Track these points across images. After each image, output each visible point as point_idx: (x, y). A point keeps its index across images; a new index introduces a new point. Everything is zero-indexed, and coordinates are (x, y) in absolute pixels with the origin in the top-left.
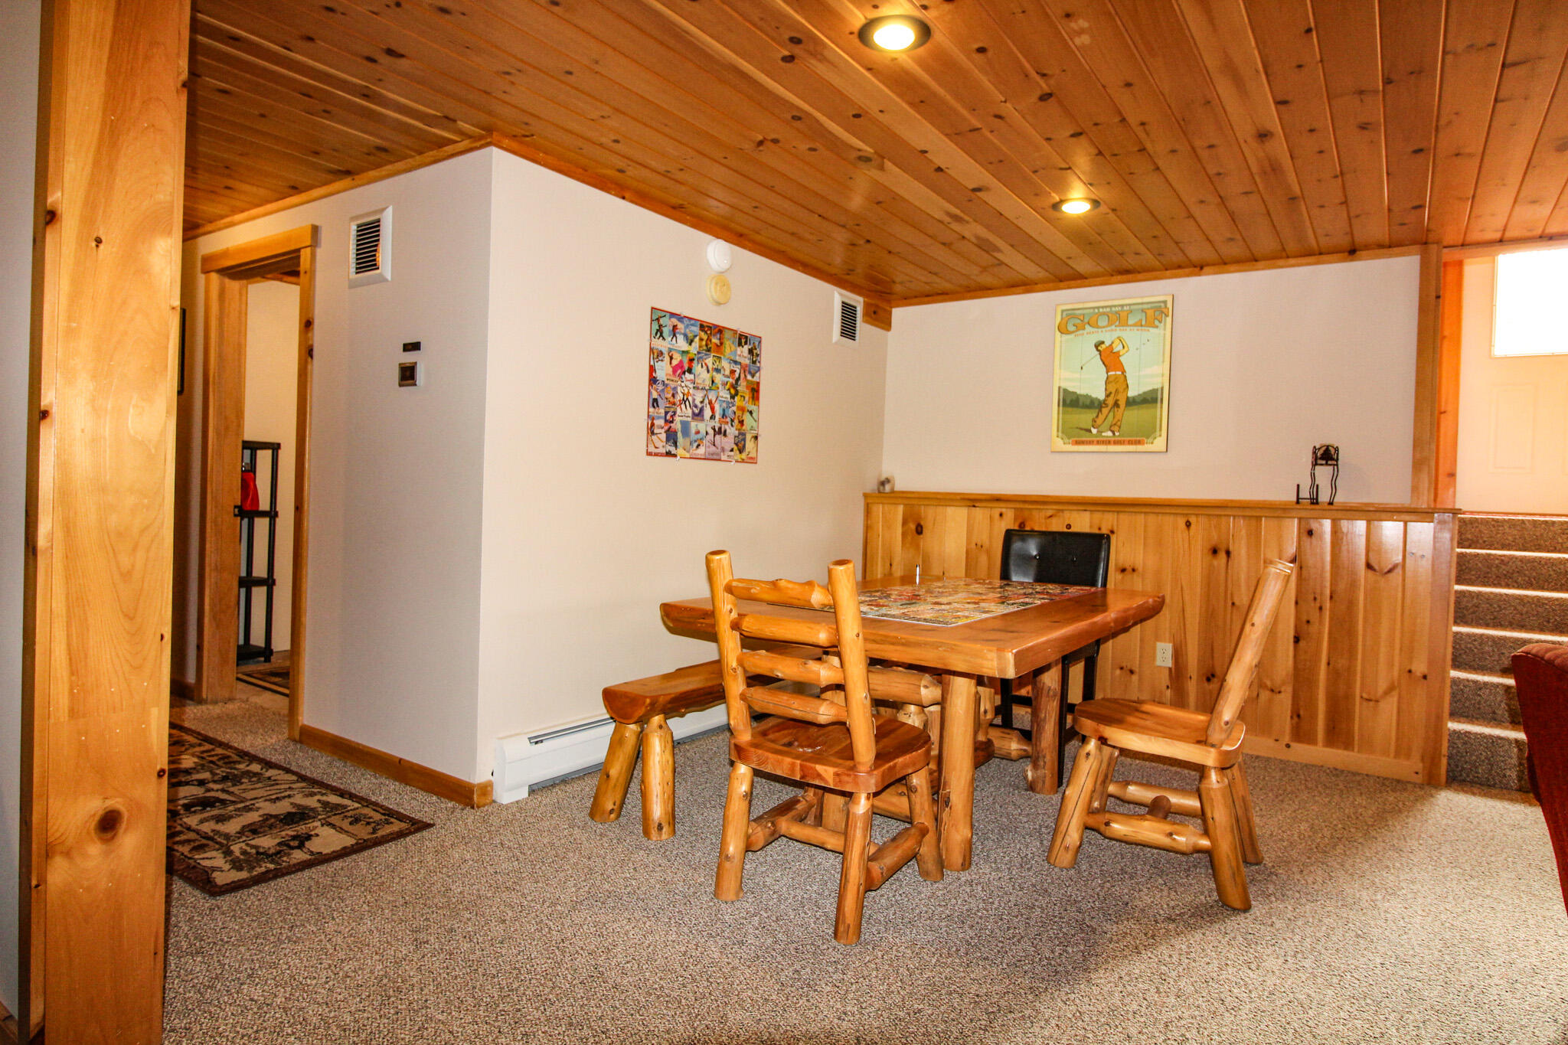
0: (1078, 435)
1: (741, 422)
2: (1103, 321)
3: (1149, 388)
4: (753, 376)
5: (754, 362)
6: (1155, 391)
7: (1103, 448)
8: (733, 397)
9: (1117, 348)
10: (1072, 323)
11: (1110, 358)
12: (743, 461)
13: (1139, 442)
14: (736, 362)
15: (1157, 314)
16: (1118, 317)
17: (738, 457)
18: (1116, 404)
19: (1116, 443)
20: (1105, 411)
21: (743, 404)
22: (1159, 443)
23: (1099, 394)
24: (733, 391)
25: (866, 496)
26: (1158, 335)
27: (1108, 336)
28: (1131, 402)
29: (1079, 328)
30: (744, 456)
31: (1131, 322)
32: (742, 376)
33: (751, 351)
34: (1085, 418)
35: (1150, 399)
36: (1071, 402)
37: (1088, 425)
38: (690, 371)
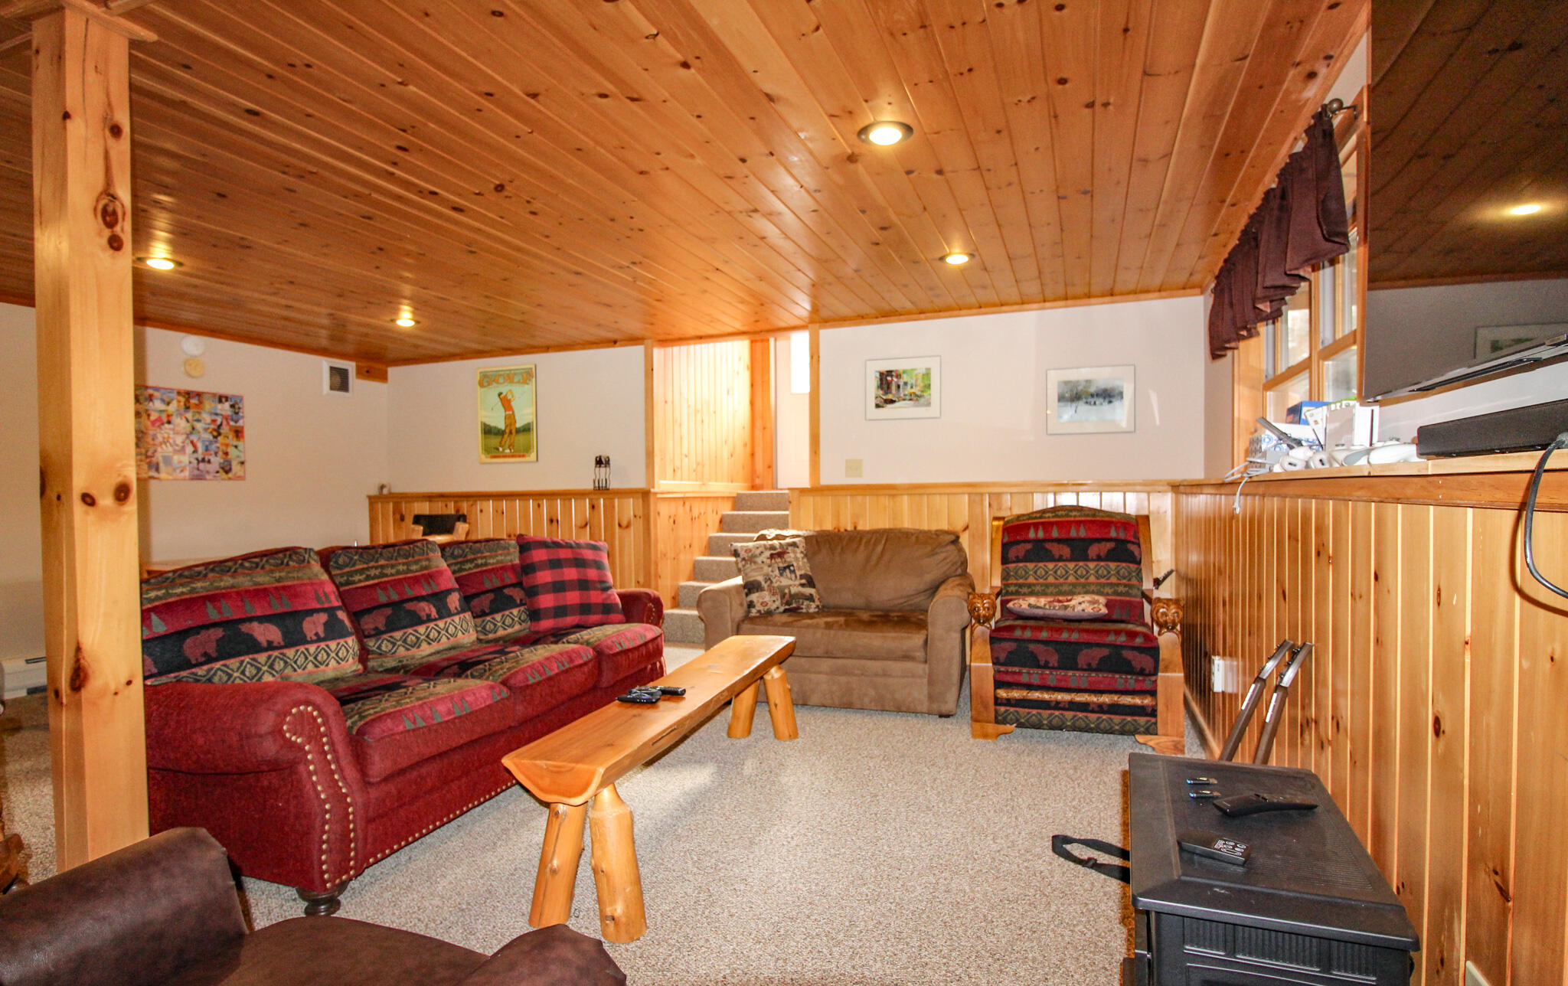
0: (492, 452)
1: (226, 454)
2: (501, 380)
3: (525, 422)
4: (236, 422)
5: (237, 413)
6: (529, 424)
7: (506, 460)
8: (215, 437)
9: (509, 397)
10: (486, 380)
11: (506, 403)
12: (230, 479)
13: (523, 456)
14: (217, 414)
15: (528, 376)
16: (509, 377)
17: (224, 476)
18: (511, 432)
19: (513, 456)
20: (506, 436)
21: (227, 441)
22: (533, 456)
23: (502, 426)
24: (215, 434)
25: (370, 497)
26: (529, 388)
27: (504, 389)
28: (518, 431)
29: (489, 384)
30: (230, 475)
31: (516, 380)
32: (225, 423)
33: (232, 406)
34: (494, 441)
35: (527, 429)
36: (488, 431)
37: (497, 445)
38: (169, 422)
